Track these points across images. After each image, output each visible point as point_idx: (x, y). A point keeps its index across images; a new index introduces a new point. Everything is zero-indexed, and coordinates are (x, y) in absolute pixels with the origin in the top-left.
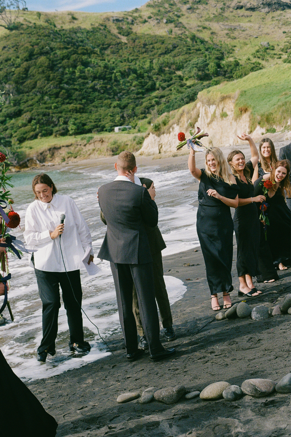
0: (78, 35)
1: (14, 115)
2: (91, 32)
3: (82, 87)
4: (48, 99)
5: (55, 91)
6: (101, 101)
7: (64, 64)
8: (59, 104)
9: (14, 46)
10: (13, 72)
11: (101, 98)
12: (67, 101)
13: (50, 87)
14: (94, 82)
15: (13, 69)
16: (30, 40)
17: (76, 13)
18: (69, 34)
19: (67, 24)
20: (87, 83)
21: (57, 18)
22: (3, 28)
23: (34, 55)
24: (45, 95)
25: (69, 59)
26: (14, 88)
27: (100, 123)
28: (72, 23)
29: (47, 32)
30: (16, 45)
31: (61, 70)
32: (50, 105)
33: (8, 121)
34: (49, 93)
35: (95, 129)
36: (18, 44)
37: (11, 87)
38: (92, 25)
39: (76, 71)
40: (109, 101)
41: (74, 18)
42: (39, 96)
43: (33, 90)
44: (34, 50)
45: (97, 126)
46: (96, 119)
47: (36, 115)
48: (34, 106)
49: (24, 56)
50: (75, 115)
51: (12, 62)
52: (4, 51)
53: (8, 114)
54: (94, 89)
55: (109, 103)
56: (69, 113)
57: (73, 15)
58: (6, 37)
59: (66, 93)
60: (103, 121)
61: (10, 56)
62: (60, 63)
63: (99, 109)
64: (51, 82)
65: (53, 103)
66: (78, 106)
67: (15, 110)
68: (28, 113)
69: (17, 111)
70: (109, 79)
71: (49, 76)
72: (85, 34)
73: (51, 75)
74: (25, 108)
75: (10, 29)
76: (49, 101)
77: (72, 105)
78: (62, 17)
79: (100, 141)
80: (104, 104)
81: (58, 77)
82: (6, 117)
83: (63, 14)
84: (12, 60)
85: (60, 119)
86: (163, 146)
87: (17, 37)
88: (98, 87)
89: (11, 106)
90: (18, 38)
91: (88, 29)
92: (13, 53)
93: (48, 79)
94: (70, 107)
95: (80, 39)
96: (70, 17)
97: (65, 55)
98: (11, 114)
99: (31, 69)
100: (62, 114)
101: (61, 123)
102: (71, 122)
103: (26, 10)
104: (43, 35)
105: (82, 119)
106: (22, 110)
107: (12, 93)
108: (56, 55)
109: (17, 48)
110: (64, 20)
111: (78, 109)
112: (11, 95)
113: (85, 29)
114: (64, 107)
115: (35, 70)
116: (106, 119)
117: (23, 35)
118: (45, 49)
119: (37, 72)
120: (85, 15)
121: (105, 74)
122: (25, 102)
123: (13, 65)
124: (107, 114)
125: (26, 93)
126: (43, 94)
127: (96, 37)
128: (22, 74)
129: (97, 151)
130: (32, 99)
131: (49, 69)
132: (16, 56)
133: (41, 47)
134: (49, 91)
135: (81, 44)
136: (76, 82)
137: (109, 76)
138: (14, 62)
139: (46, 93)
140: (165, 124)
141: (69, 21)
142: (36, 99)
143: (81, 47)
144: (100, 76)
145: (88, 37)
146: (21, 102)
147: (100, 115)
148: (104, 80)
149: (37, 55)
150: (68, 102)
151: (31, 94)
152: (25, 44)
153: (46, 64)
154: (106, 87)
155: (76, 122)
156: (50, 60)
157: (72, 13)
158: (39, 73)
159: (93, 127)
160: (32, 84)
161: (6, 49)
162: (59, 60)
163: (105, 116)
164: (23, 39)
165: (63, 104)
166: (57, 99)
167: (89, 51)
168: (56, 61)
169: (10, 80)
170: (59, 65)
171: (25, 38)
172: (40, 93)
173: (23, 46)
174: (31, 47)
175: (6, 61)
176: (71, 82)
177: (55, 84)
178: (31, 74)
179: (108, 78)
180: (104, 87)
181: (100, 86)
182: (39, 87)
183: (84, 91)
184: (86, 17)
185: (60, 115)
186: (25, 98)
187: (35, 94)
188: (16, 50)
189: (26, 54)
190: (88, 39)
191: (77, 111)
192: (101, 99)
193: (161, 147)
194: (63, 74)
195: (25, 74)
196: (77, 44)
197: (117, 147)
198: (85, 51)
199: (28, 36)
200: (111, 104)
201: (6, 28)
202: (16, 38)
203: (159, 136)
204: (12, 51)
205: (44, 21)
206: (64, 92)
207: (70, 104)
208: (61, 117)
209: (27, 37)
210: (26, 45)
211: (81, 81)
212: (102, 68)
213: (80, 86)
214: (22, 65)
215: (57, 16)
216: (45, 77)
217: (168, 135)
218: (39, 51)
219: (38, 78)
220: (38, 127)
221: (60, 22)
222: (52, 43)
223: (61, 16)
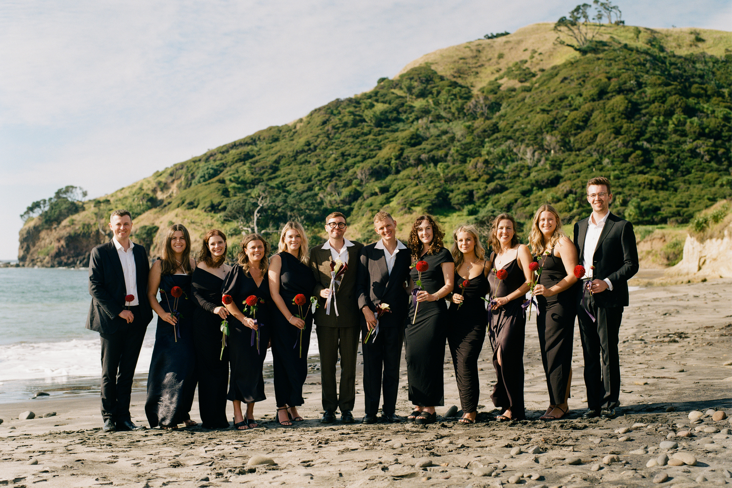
0: (698, 65)
1: (547, 183)
2: (723, 62)
3: (673, 149)
4: (608, 163)
5: (623, 150)
6: (702, 173)
7: (652, 110)
8: (625, 172)
9: (580, 78)
10: (566, 117)
11: (703, 168)
12: (641, 168)
13: (616, 145)
14: (695, 143)
15: (566, 113)
16: (608, 69)
17: (705, 32)
18: (681, 63)
19: (684, 49)
20: (685, 142)
21: (669, 39)
22: (571, 49)
23: (608, 93)
24: (605, 156)
25: (663, 102)
26: (558, 142)
27: (685, 209)
28: (694, 47)
29: (642, 59)
30: (584, 76)
31: (644, 119)
32: (608, 173)
33: (534, 192)
34: (612, 154)
35: (673, 219)
36: (587, 75)
37: (554, 139)
38: (727, 50)
39: (670, 122)
40: (715, 175)
41: (699, 39)
42: (596, 156)
43: (589, 148)
44: (610, 85)
45: (678, 214)
46: (682, 202)
47: (579, 187)
48: (582, 172)
49: (591, 93)
50: (646, 193)
51: (570, 102)
52: (562, 84)
53: (537, 182)
54: (694, 153)
55: (714, 179)
56: (636, 189)
57: (698, 34)
58: (572, 64)
59: (641, 156)
60: (693, 206)
61: (568, 92)
62: (647, 108)
63: (691, 187)
64: (621, 137)
65: (614, 170)
66: (656, 178)
67: (551, 176)
68: (568, 182)
69: (553, 177)
70: (727, 138)
71: (621, 127)
72: (711, 64)
73: (625, 126)
74: (567, 174)
75: (584, 52)
76: (610, 166)
77: (646, 176)
78: (678, 37)
79: (661, 238)
80: (704, 180)
81: (636, 130)
82: (533, 185)
83: (681, 32)
84: (570, 98)
85: (617, 196)
86: (707, 262)
87: (589, 63)
88: (701, 151)
89: (545, 169)
90: (591, 65)
91: (718, 57)
92: (575, 88)
93: (617, 132)
94: (641, 178)
95: (699, 72)
96: (693, 37)
97: (658, 95)
98: (543, 182)
99: (595, 114)
100: (625, 189)
101: (618, 203)
102: (634, 204)
103: (621, 24)
104: (633, 62)
105: (656, 199)
106: (562, 177)
107: (554, 148)
108: (643, 95)
109: (584, 81)
110: (680, 42)
111: (654, 182)
112: (552, 152)
113: (711, 57)
114: (632, 178)
115: (601, 115)
116: (700, 203)
117: (600, 61)
118: (628, 84)
119: (603, 120)
120: (718, 35)
121: (721, 130)
122: (569, 165)
123: (571, 106)
124: (704, 196)
125: (576, 151)
126: (603, 154)
127: (729, 70)
128: (579, 121)
129: (653, 255)
130: (582, 161)
131: (623, 116)
132: (577, 93)
133: (621, 82)
134: (614, 151)
135: (698, 80)
136: (666, 139)
137: (727, 134)
138: (572, 102)
139: (609, 153)
140: (716, 219)
141: (689, 43)
142: (589, 161)
143: (696, 86)
144: (711, 132)
145: (714, 70)
146: (564, 164)
147: (692, 196)
148: (716, 139)
149: (612, 92)
150: (643, 170)
151: (583, 152)
152: (599, 74)
153: (622, 109)
154: (716, 152)
155: (643, 204)
156: (630, 101)
157: (698, 31)
158: (605, 121)
159: (670, 215)
160: (589, 138)
161: (567, 81)
162: (646, 102)
163: (700, 199)
164: (597, 68)
165: (632, 172)
166: (624, 165)
167: (709, 93)
168: (642, 104)
169: (556, 128)
170: (644, 111)
171: (603, 65)
172: (598, 152)
173: (594, 77)
174: (606, 80)
175: (561, 99)
176: (656, 139)
177: (627, 140)
178: (593, 122)
179: (725, 137)
180: (712, 151)
181: (706, 148)
182: (599, 143)
183: (676, 154)
184: (721, 38)
185: (620, 190)
186: (572, 158)
187: (589, 153)
188: (582, 83)
189: (594, 91)
190: (713, 73)
191: (651, 185)
192: (703, 170)
193: (704, 263)
194: (646, 124)
195: (583, 121)
196: (692, 80)
197: (676, 253)
198: (702, 92)
199: (608, 63)
200: (717, 179)
201: (576, 49)
202: (588, 66)
203: (702, 240)
204: (574, 84)
205: (646, 41)
206: (638, 155)
207: (645, 173)
208: (620, 193)
209: (606, 65)
210: (599, 77)
211: (675, 137)
212: (720, 120)
213: (671, 147)
214: (582, 107)
215: (671, 35)
216: (614, 128)
217: (720, 240)
218: (617, 87)
219: (602, 128)
220: (576, 204)
221: (674, 44)
222: (646, 76)
223: (676, 36)
